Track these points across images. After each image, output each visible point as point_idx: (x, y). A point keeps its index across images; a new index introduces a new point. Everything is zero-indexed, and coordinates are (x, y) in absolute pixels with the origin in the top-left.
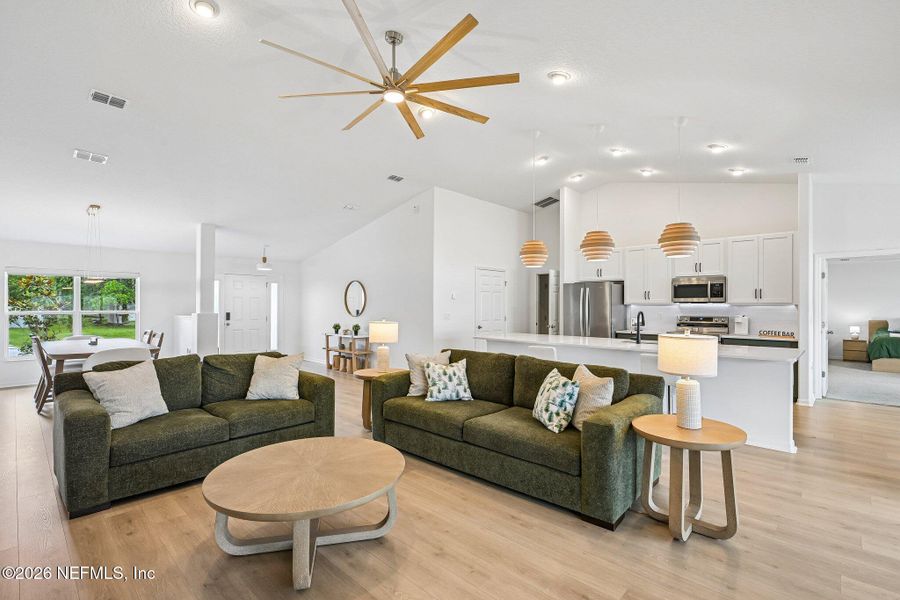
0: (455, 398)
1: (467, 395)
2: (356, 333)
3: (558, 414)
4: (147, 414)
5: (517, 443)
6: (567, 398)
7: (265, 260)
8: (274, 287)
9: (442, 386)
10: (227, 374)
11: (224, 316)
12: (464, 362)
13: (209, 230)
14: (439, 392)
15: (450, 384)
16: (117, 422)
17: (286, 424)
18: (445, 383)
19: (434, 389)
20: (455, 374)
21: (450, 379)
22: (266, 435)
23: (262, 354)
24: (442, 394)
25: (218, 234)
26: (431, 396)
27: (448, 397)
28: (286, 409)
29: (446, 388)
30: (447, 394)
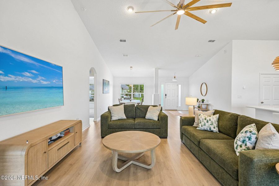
0: (209, 129)
1: (216, 130)
2: (203, 102)
3: (241, 146)
4: (120, 118)
5: (215, 154)
6: (247, 139)
7: (175, 77)
8: (180, 86)
9: (203, 124)
10: (141, 110)
11: (165, 95)
12: (217, 115)
13: (157, 70)
14: (202, 126)
15: (207, 124)
16: (114, 118)
17: (150, 127)
18: (205, 123)
19: (200, 125)
20: (210, 120)
21: (207, 122)
22: (145, 129)
23: (152, 106)
24: (203, 127)
25: (159, 71)
26: (199, 128)
27: (206, 129)
28: (151, 123)
29: (205, 125)
30: (205, 128)
